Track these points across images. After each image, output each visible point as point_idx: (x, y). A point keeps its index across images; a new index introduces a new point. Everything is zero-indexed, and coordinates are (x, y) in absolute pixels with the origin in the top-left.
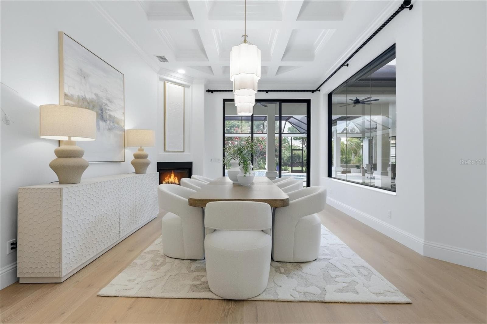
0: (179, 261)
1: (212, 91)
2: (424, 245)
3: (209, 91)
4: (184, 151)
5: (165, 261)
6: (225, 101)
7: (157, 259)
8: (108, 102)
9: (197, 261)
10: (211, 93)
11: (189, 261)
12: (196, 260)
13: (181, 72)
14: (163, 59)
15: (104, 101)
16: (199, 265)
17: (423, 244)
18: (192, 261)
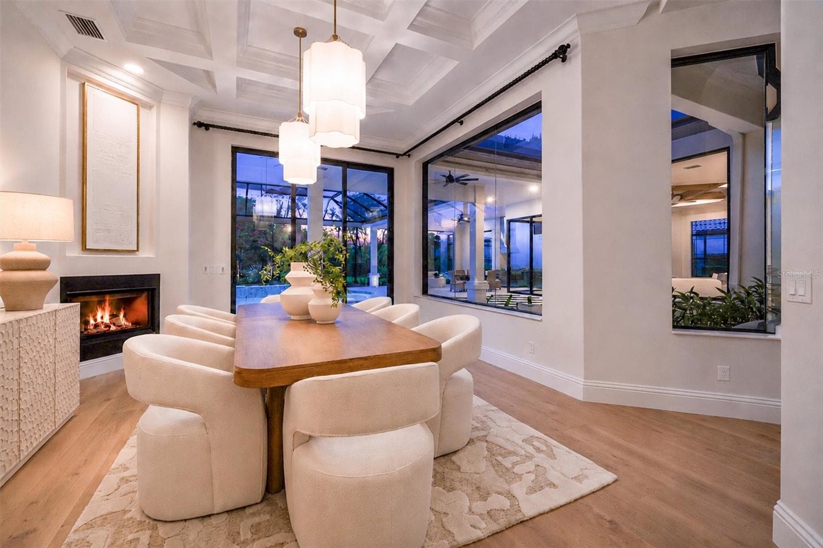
0: (200, 524)
1: (207, 127)
2: (583, 388)
3: (200, 125)
4: (138, 250)
5: (158, 536)
6: (235, 150)
7: (130, 537)
9: (249, 511)
10: (204, 130)
11: (226, 515)
12: (244, 508)
13: (135, 68)
14: (87, 27)
16: (257, 520)
17: (582, 386)
18: (234, 515)
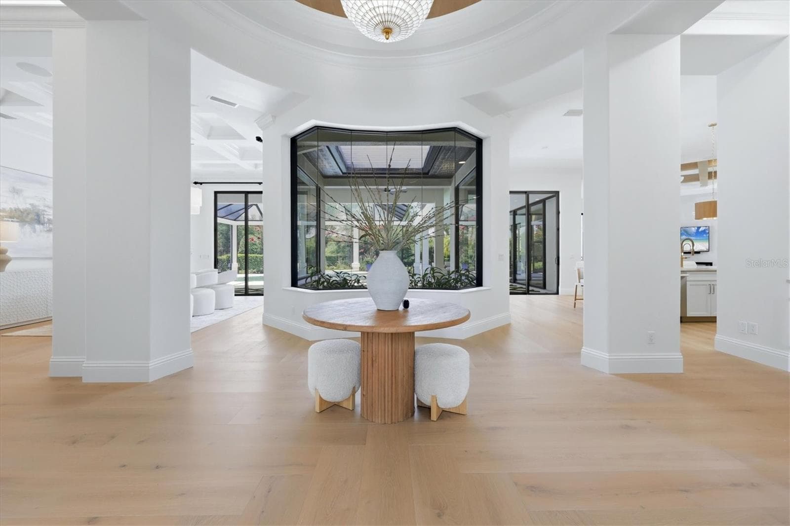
1: (201, 183)
3: (196, 183)
6: (216, 193)
8: (46, 209)
15: (42, 208)
